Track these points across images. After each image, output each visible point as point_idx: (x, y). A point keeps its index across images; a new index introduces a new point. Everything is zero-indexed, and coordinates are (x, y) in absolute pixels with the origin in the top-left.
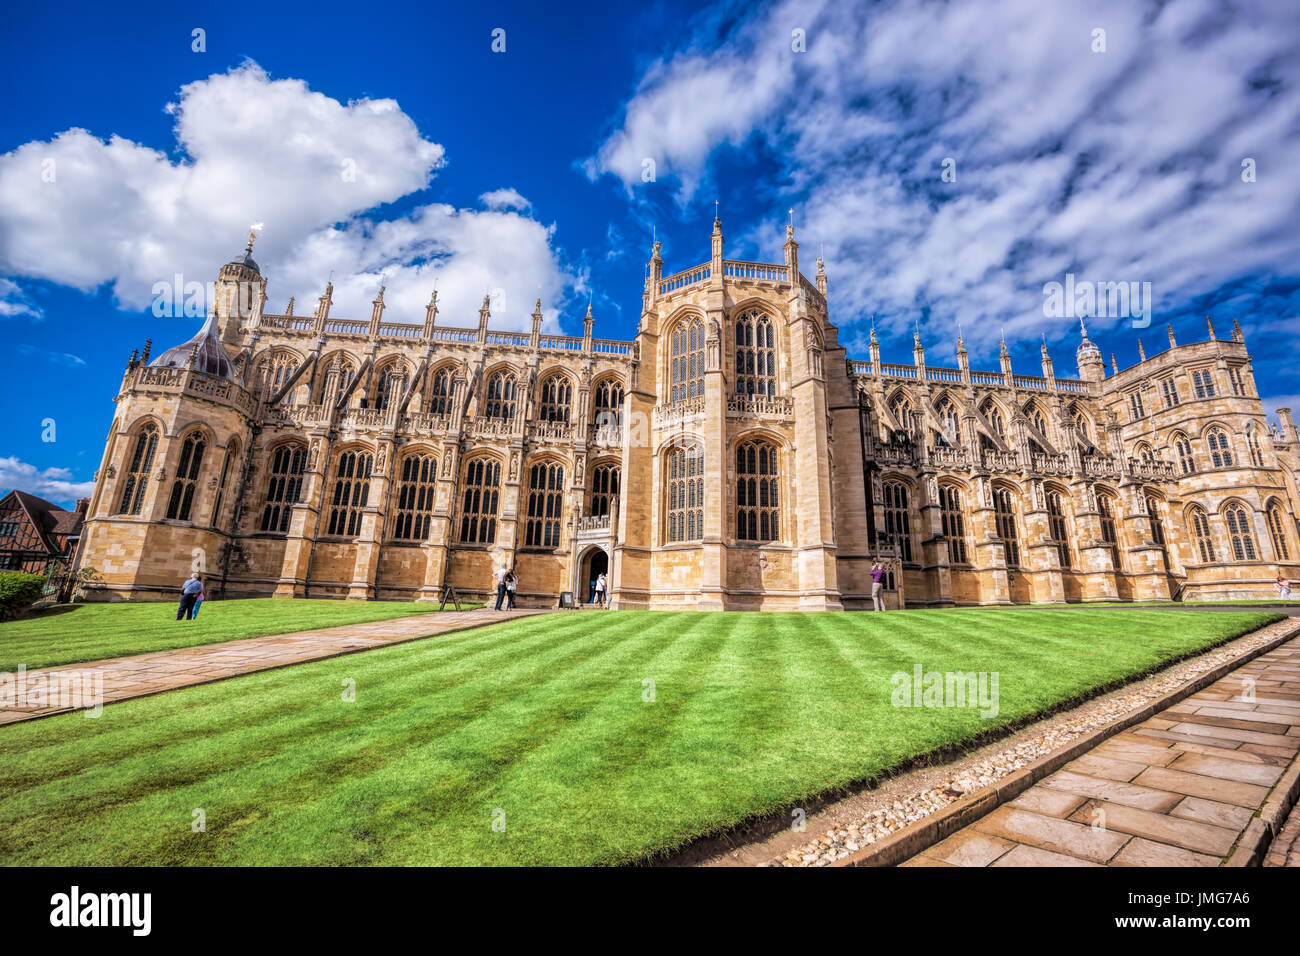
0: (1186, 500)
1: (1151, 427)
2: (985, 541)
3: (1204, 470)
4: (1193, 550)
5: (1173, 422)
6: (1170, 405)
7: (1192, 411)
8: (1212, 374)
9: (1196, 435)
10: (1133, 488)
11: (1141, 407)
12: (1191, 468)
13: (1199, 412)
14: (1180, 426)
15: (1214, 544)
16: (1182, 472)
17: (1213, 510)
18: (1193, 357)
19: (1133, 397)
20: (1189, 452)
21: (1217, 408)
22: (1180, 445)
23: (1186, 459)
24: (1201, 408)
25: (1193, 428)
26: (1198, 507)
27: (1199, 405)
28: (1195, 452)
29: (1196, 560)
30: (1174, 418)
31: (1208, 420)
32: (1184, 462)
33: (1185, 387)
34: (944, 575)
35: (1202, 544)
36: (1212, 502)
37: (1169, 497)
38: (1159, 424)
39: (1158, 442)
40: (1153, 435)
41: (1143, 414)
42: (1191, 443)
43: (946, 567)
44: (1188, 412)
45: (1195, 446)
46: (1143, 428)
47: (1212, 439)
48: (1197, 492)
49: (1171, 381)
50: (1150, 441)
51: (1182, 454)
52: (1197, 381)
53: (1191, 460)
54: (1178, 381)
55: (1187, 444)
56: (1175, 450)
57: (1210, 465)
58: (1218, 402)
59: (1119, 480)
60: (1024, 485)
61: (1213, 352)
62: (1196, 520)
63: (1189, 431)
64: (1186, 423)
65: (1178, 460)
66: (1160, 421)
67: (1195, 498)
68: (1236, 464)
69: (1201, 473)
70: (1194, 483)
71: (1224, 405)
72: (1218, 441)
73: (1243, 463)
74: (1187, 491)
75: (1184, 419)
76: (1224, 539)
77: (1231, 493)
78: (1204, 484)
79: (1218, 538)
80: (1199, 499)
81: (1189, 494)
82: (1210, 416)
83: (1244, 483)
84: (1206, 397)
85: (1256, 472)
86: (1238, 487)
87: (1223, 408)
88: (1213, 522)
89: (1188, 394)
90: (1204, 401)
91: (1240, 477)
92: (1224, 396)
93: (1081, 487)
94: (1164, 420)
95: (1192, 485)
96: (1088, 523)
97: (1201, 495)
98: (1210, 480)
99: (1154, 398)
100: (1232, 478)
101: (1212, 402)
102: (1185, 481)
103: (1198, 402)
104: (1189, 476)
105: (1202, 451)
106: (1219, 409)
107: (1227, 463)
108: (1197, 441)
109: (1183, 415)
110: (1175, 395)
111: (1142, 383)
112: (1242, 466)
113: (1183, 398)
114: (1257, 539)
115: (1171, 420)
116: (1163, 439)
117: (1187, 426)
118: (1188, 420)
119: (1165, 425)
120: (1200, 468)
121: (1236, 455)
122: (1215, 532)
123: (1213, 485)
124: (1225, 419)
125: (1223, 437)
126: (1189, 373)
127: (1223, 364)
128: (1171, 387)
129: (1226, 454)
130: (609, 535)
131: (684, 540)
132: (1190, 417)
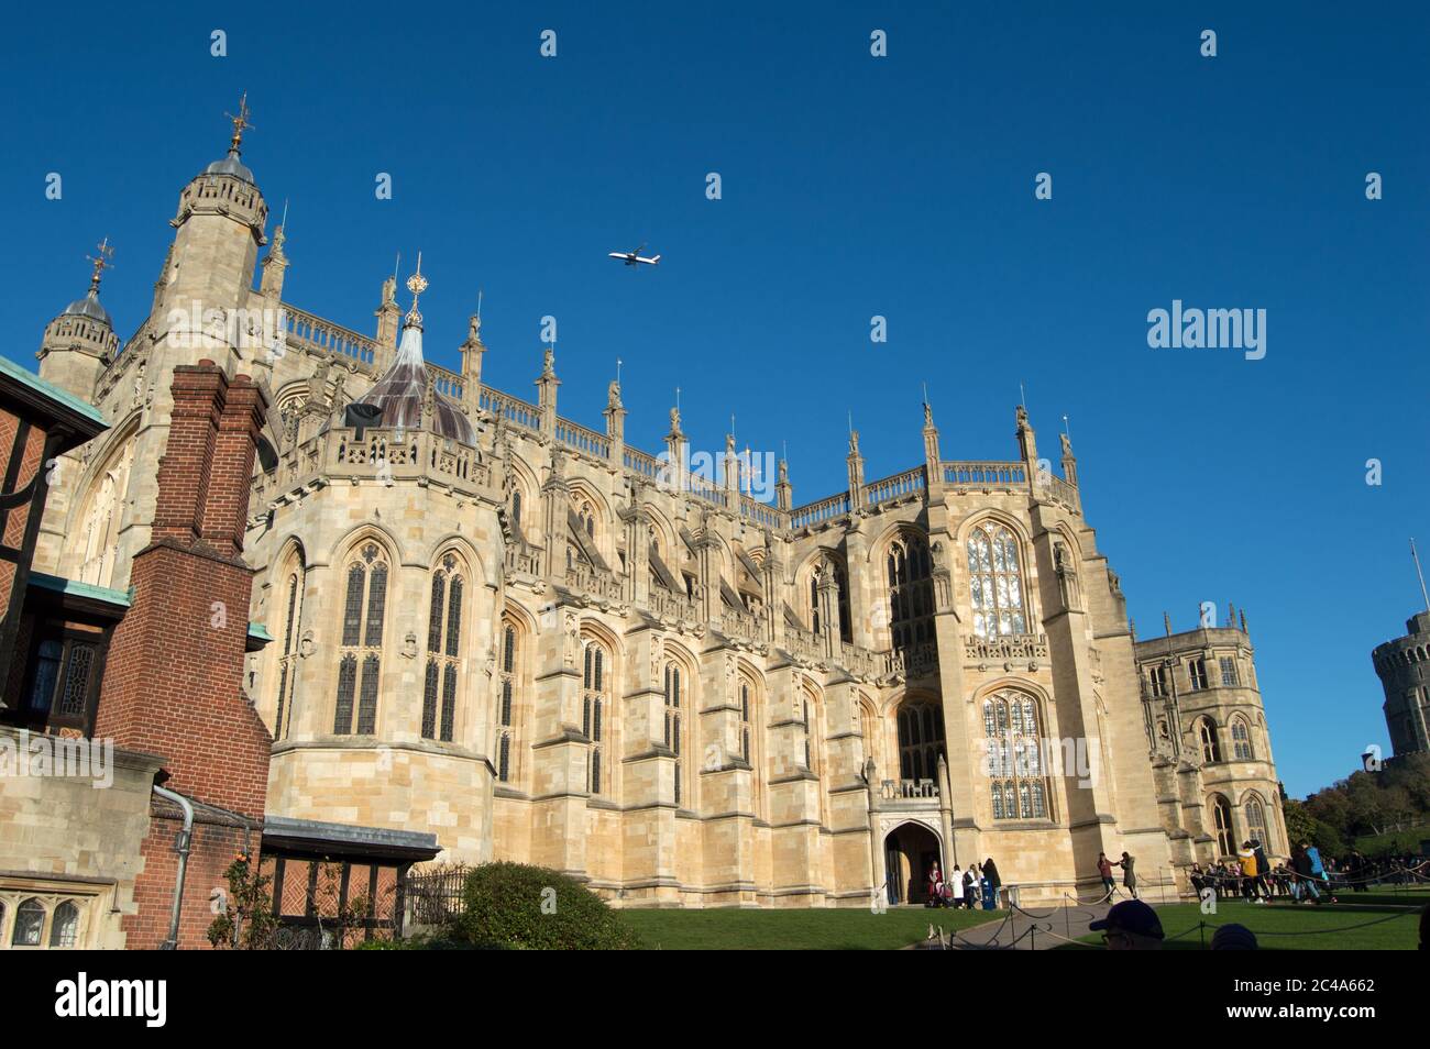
0: (1210, 789)
3: (1230, 760)
5: (1201, 706)
6: (1195, 687)
7: (1220, 697)
8: (1233, 662)
9: (1225, 724)
11: (1162, 685)
12: (1213, 757)
13: (1226, 699)
14: (1207, 711)
16: (1205, 759)
18: (1221, 642)
19: (1155, 672)
20: (1215, 738)
21: (1239, 698)
22: (1204, 732)
23: (1210, 746)
24: (1227, 695)
25: (1221, 715)
26: (1222, 798)
27: (1226, 692)
28: (1222, 740)
30: (1201, 703)
31: (1233, 708)
32: (1207, 750)
33: (1213, 670)
35: (1221, 836)
36: (1237, 794)
38: (1185, 707)
39: (1183, 726)
41: (1163, 692)
42: (1218, 730)
44: (1217, 698)
47: (1235, 727)
48: (1220, 782)
49: (1200, 662)
51: (1205, 740)
52: (1223, 667)
53: (1216, 749)
54: (1207, 663)
55: (1213, 731)
56: (1199, 737)
57: (1232, 755)
58: (1239, 692)
61: (1235, 640)
63: (1216, 718)
64: (1213, 710)
65: (1201, 746)
66: (1184, 703)
67: (1219, 788)
68: (1253, 757)
69: (1228, 763)
70: (1219, 772)
71: (1245, 696)
72: (1239, 732)
73: (1258, 756)
74: (1211, 781)
75: (1213, 704)
76: (1245, 831)
77: (1250, 785)
78: (1229, 775)
79: (1240, 832)
80: (1224, 791)
81: (1213, 783)
82: (1234, 705)
83: (1259, 776)
84: (1232, 686)
85: (1266, 766)
86: (1255, 779)
87: (1243, 698)
88: (1236, 814)
89: (1217, 678)
90: (1229, 689)
91: (1257, 771)
92: (1243, 686)
93: (1165, 770)
94: (1190, 702)
95: (1217, 775)
96: (1174, 811)
97: (1225, 785)
98: (1235, 771)
99: (1182, 677)
100: (1250, 769)
101: (1235, 691)
102: (1210, 770)
103: (1224, 688)
104: (1213, 765)
105: (1227, 740)
106: (1240, 700)
107: (1247, 754)
108: (1225, 729)
109: (1211, 701)
110: (1203, 678)
111: (1168, 658)
112: (1258, 759)
113: (1212, 683)
114: (1267, 833)
115: (1198, 703)
116: (1187, 723)
117: (1215, 713)
118: (1217, 705)
119: (1190, 708)
120: (1225, 757)
121: (1252, 747)
122: (1238, 825)
123: (1236, 776)
124: (1244, 709)
125: (1242, 728)
126: (1218, 657)
127: (1242, 654)
128: (1195, 667)
129: (1245, 745)
130: (940, 806)
131: (1016, 817)
132: (1218, 703)
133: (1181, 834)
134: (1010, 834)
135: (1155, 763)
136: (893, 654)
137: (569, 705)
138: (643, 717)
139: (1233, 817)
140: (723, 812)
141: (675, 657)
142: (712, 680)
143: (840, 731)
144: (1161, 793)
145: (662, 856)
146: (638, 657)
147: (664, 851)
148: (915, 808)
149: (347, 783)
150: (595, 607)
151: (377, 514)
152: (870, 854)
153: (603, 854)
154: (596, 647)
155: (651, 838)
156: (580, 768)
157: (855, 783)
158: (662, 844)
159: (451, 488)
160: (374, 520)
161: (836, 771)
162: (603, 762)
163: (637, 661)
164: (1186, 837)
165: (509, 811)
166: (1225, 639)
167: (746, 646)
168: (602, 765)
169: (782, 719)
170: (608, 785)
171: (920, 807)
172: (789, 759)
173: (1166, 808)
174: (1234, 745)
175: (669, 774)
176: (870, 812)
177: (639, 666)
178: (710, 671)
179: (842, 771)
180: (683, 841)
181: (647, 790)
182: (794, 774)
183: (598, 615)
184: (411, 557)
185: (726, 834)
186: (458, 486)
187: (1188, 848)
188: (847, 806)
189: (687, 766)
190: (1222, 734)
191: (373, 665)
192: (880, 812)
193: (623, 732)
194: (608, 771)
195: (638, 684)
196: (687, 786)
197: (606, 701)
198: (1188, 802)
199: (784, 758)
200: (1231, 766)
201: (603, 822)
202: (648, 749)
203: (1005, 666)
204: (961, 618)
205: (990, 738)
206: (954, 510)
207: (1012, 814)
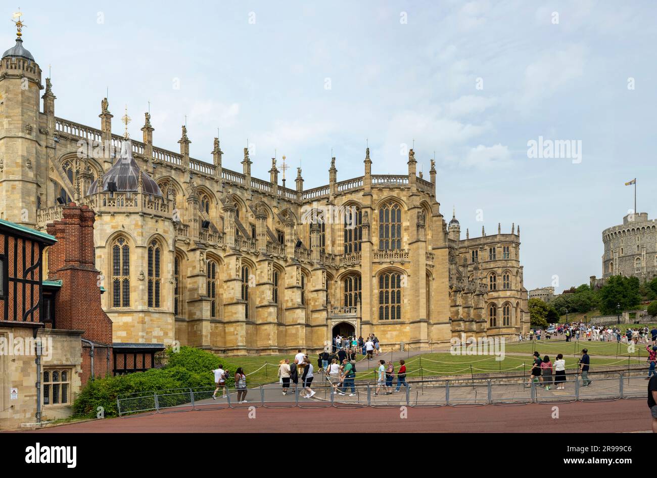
0: (490, 301)
1: (481, 268)
3: (501, 289)
4: (488, 322)
5: (492, 267)
6: (491, 259)
8: (510, 249)
9: (500, 275)
10: (481, 296)
11: (477, 258)
12: (494, 288)
13: (503, 264)
14: (494, 269)
16: (490, 289)
17: (499, 306)
18: (505, 240)
19: (473, 252)
20: (495, 280)
21: (509, 264)
22: (491, 277)
23: (493, 284)
24: (504, 263)
25: (499, 271)
26: (494, 304)
27: (503, 261)
28: (497, 281)
29: (488, 326)
30: (492, 265)
31: (506, 268)
32: (491, 285)
33: (500, 252)
35: (491, 319)
38: (484, 267)
39: (483, 275)
40: (481, 271)
41: (477, 261)
42: (497, 278)
44: (499, 264)
45: (499, 279)
47: (504, 276)
48: (495, 298)
49: (494, 249)
50: (480, 274)
51: (491, 281)
52: (504, 251)
53: (495, 285)
54: (497, 250)
55: (495, 277)
56: (489, 279)
57: (502, 287)
58: (510, 261)
61: (512, 239)
62: (492, 309)
63: (498, 272)
65: (489, 284)
66: (485, 266)
67: (494, 301)
68: (511, 288)
69: (499, 291)
70: (495, 294)
71: (511, 263)
72: (506, 278)
73: (513, 288)
74: (491, 298)
75: (497, 266)
76: (502, 317)
77: (507, 300)
78: (499, 295)
79: (499, 318)
82: (507, 267)
83: (512, 296)
84: (506, 259)
85: (516, 291)
86: (510, 297)
88: (499, 311)
89: (500, 256)
91: (511, 294)
92: (511, 258)
93: (468, 295)
94: (488, 265)
95: (493, 295)
96: (469, 311)
97: (497, 299)
98: (501, 294)
99: (485, 255)
100: (508, 293)
101: (508, 261)
102: (491, 293)
104: (493, 291)
105: (500, 281)
107: (507, 287)
108: (500, 277)
110: (495, 255)
111: (481, 246)
112: (512, 289)
113: (499, 258)
114: (511, 318)
115: (490, 266)
116: (485, 274)
117: (497, 270)
118: (498, 267)
119: (487, 268)
120: (499, 288)
121: (511, 284)
122: (499, 315)
123: (502, 296)
124: (510, 269)
125: (508, 276)
126: (503, 247)
127: (514, 245)
128: (492, 251)
129: (508, 284)
130: (356, 316)
131: (388, 319)
132: (499, 266)
134: (385, 326)
136: (343, 256)
137: (202, 287)
138: (233, 289)
139: (497, 311)
140: (265, 322)
141: (246, 264)
142: (262, 272)
143: (317, 288)
145: (240, 339)
146: (230, 265)
147: (241, 337)
148: (347, 317)
149: (121, 324)
150: (212, 247)
151: (123, 227)
152: (325, 334)
153: (216, 338)
154: (212, 262)
155: (235, 333)
156: (207, 310)
157: (322, 308)
158: (240, 335)
159: (153, 216)
160: (122, 229)
161: (315, 303)
162: (216, 305)
163: (230, 267)
165: (179, 326)
166: (507, 239)
167: (277, 257)
168: (215, 307)
169: (291, 286)
170: (218, 314)
171: (348, 317)
172: (294, 301)
174: (503, 283)
175: (243, 310)
176: (327, 319)
177: (231, 269)
178: (261, 269)
179: (317, 303)
180: (249, 332)
181: (234, 316)
182: (296, 306)
183: (213, 250)
184: (139, 243)
185: (266, 329)
186: (155, 213)
188: (318, 316)
189: (250, 305)
191: (126, 282)
192: (331, 319)
193: (224, 294)
194: (218, 308)
195: (230, 276)
196: (251, 311)
197: (217, 283)
198: (478, 307)
199: (292, 300)
200: (500, 292)
201: (216, 327)
202: (235, 301)
203: (390, 262)
204: (374, 243)
205: (381, 290)
206: (375, 197)
207: (387, 318)
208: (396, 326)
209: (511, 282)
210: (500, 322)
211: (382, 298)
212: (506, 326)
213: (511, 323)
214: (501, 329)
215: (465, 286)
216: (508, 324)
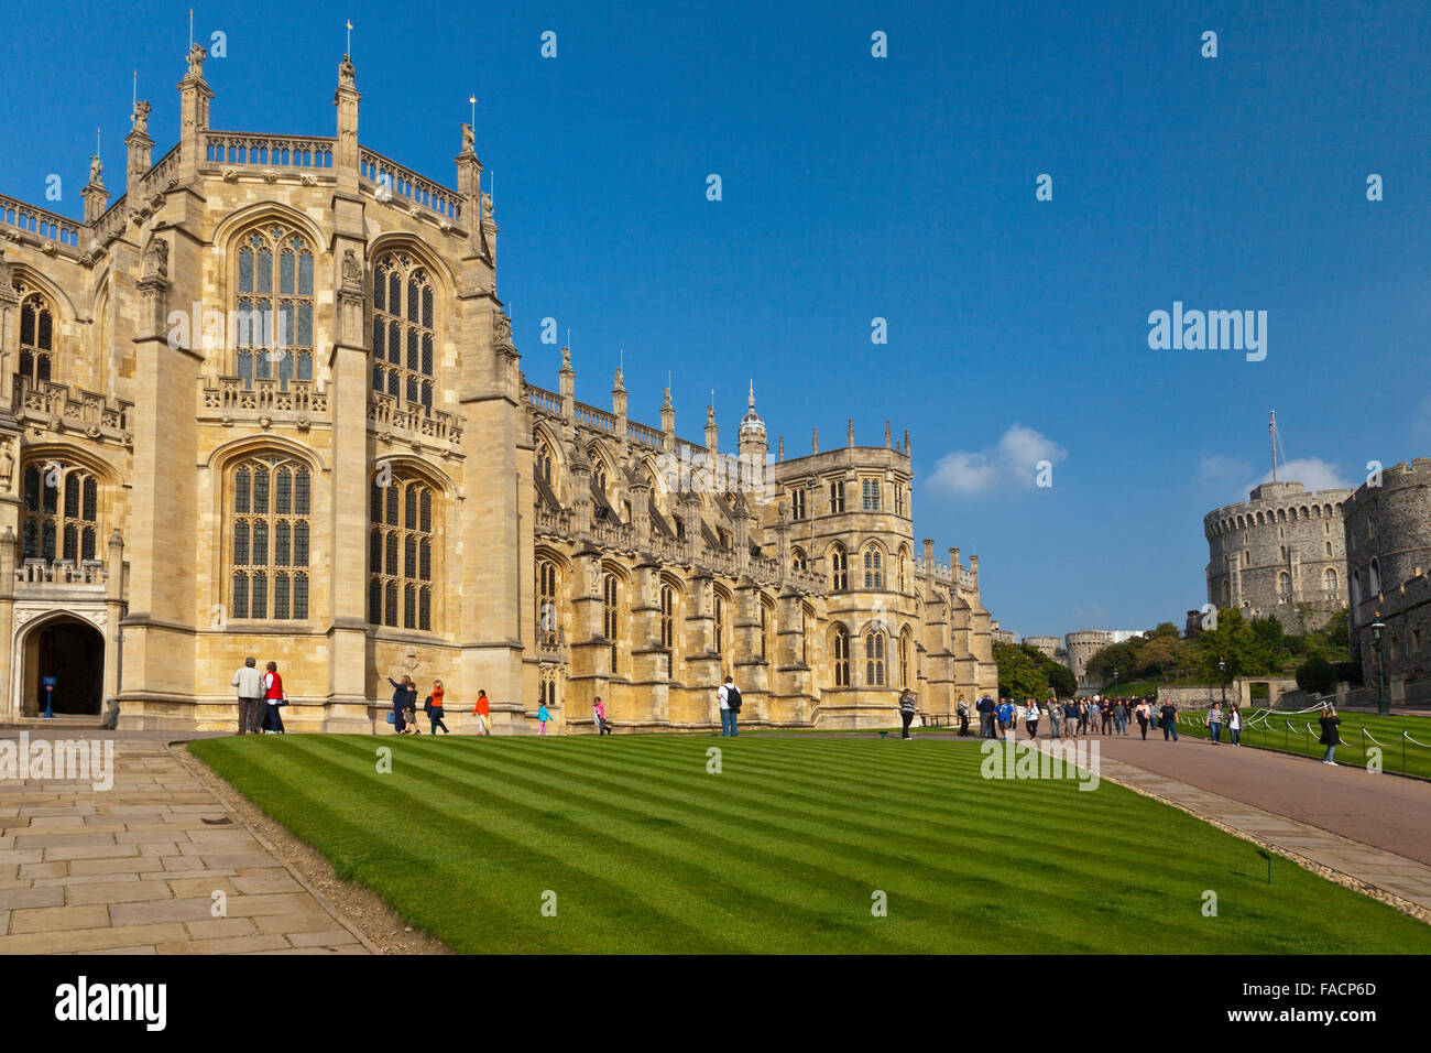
0: (832, 619)
1: (808, 532)
2: (646, 647)
3: (856, 588)
4: (829, 672)
5: (834, 531)
6: (834, 511)
7: (855, 522)
8: (880, 485)
9: (856, 549)
10: (794, 600)
11: (802, 508)
12: (843, 586)
13: (862, 525)
14: (841, 537)
15: (851, 667)
16: (832, 587)
17: (856, 632)
18: (867, 462)
19: (795, 494)
20: (844, 566)
21: (878, 524)
22: (836, 558)
23: (840, 574)
24: (864, 521)
25: (855, 541)
26: (843, 628)
27: (864, 517)
28: (850, 568)
29: (830, 683)
30: (836, 526)
31: (869, 535)
32: (836, 577)
33: (853, 493)
34: (602, 688)
35: (838, 667)
36: (859, 624)
37: (819, 614)
38: (818, 531)
39: (814, 551)
40: (809, 542)
41: (803, 515)
42: (848, 557)
43: (605, 678)
44: (852, 522)
46: (801, 532)
47: (868, 556)
49: (841, 485)
50: (806, 548)
51: (836, 568)
52: (866, 490)
53: (844, 577)
54: (849, 487)
55: (844, 558)
56: (830, 563)
57: (861, 584)
58: (880, 517)
59: (778, 589)
60: (691, 583)
61: (885, 461)
62: (838, 639)
63: (849, 545)
64: (847, 535)
65: (831, 574)
66: (819, 528)
67: (841, 618)
69: (853, 592)
70: (843, 601)
71: (885, 522)
72: (872, 560)
73: (892, 585)
74: (835, 610)
75: (847, 529)
76: (861, 663)
77: (874, 616)
78: (854, 605)
79: (855, 662)
80: (844, 619)
81: (836, 612)
82: (872, 532)
84: (871, 510)
85: (899, 598)
87: (883, 525)
88: (854, 644)
89: (855, 502)
90: (868, 514)
92: (886, 511)
93: (747, 593)
94: (826, 527)
95: (841, 603)
96: (749, 636)
97: (847, 615)
98: (859, 601)
99: (819, 500)
100: (878, 601)
101: (875, 517)
102: (835, 598)
103: (863, 513)
104: (840, 594)
105: (857, 567)
106: (879, 526)
107: (876, 584)
108: (855, 557)
109: (846, 526)
110: (842, 501)
111: (809, 479)
112: (888, 589)
113: (850, 507)
114: (887, 665)
115: (832, 528)
116: (820, 548)
117: (848, 539)
118: (851, 531)
119: (825, 533)
120: (852, 586)
121: (885, 577)
122: (854, 655)
123: (861, 606)
124: (882, 537)
125: (877, 556)
126: (860, 479)
127: (890, 476)
128: (838, 492)
129: (877, 575)
130: (106, 597)
131: (266, 617)
132: (853, 528)
133: (753, 660)
135: (738, 585)
139: (850, 647)
144: (740, 616)
148: (74, 598)
164: (757, 664)
166: (873, 460)
171: (80, 597)
173: (742, 632)
174: (864, 573)
187: (757, 674)
190: (852, 562)
198: (786, 628)
200: (855, 595)
203: (259, 420)
204: (207, 355)
205: (238, 515)
206: (214, 203)
207: (260, 613)
208: (280, 640)
209: (885, 571)
210: (859, 675)
211: (245, 544)
212: (875, 685)
213: (887, 679)
214: (860, 694)
215: (739, 570)
216: (880, 682)
